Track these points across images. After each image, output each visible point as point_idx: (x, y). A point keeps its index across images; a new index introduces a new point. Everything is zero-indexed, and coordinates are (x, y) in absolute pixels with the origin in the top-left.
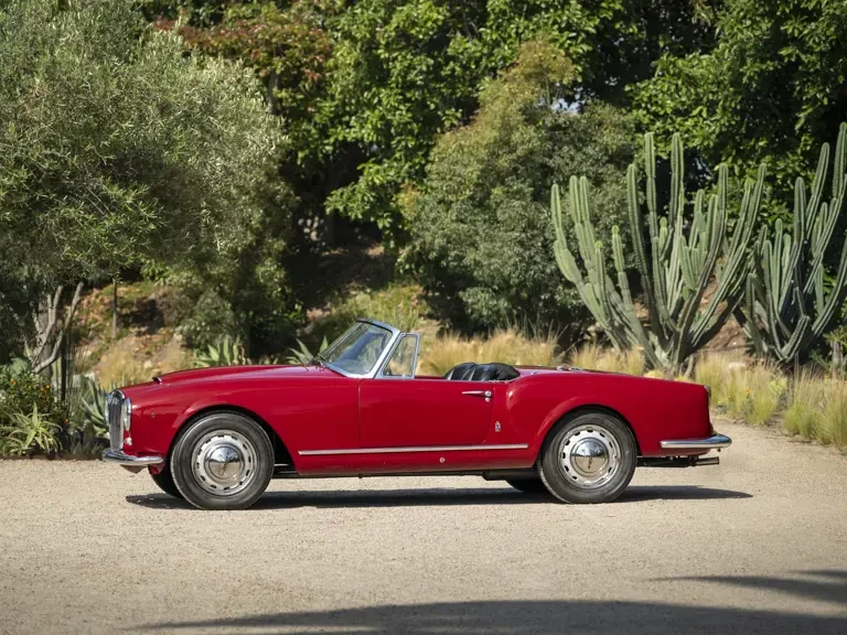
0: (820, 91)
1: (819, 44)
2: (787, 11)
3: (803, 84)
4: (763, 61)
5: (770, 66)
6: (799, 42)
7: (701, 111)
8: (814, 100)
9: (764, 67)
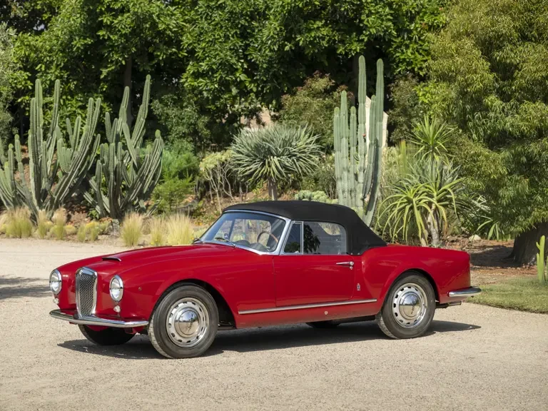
0: (120, 56)
1: (124, 29)
2: (103, 9)
3: (109, 52)
4: (85, 39)
5: (89, 41)
6: (110, 28)
7: (41, 67)
8: (117, 61)
9: (86, 42)
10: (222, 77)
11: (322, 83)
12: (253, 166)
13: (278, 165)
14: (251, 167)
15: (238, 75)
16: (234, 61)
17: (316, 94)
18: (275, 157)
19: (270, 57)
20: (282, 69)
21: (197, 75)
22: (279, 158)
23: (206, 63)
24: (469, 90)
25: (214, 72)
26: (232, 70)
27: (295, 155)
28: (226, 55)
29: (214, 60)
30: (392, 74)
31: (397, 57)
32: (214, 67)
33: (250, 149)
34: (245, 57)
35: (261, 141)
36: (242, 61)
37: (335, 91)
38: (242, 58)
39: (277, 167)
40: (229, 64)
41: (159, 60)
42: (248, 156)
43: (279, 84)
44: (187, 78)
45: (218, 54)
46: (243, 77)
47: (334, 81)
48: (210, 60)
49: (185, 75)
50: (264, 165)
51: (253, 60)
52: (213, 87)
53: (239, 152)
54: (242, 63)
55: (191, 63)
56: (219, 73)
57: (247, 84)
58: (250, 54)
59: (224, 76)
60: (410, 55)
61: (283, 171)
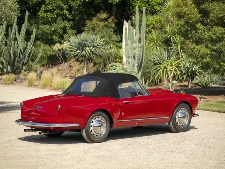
10: (58, 12)
11: (104, 15)
12: (78, 51)
13: (89, 51)
14: (77, 52)
15: (64, 11)
16: (63, 5)
17: (101, 20)
18: (87, 48)
19: (79, 4)
20: (84, 9)
21: (46, 11)
22: (89, 48)
23: (50, 6)
24: (190, 21)
25: (54, 10)
26: (62, 9)
27: (96, 47)
28: (60, 3)
29: (54, 5)
30: (130, 11)
31: (133, 4)
32: (54, 8)
33: (77, 44)
34: (67, 4)
35: (82, 41)
36: (66, 5)
37: (109, 19)
38: (66, 4)
39: (88, 52)
40: (61, 7)
41: (30, 5)
42: (76, 47)
43: (83, 15)
44: (41, 13)
45: (56, 2)
46: (66, 12)
47: (109, 15)
48: (52, 5)
49: (41, 11)
50: (83, 51)
51: (72, 5)
52: (54, 16)
53: (71, 45)
54: (66, 6)
55: (43, 6)
56: (56, 10)
57: (68, 16)
58: (69, 3)
59: (59, 12)
60: (139, 3)
61: (91, 54)
